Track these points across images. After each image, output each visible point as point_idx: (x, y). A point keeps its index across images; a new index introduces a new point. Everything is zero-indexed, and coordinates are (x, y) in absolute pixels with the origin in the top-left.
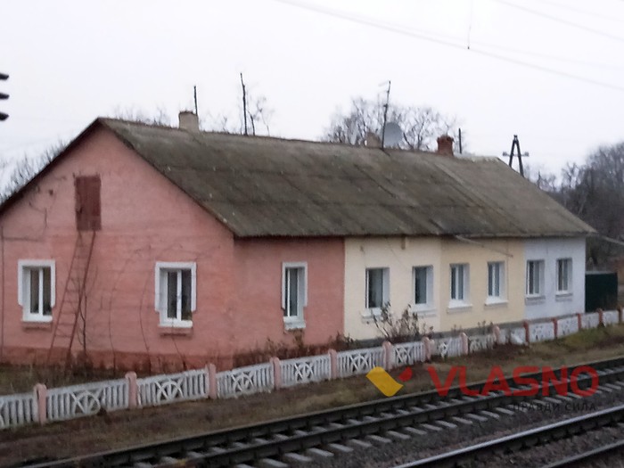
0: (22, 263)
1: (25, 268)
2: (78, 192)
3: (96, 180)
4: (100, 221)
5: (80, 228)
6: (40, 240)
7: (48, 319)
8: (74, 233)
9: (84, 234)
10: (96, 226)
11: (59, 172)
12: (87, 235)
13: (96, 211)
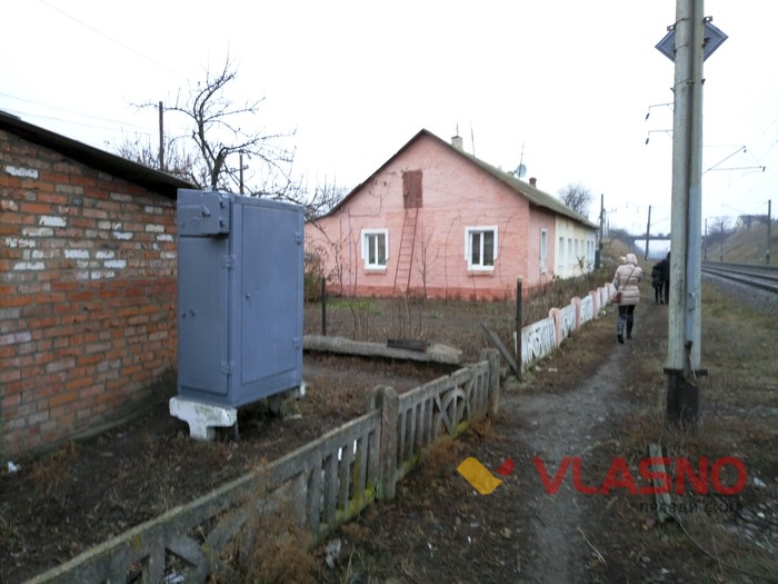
0: (364, 232)
1: (366, 235)
2: (405, 183)
3: (419, 173)
4: (421, 201)
5: (406, 206)
6: (377, 216)
7: (383, 267)
8: (402, 210)
9: (410, 211)
10: (419, 204)
11: (391, 169)
12: (412, 212)
13: (419, 195)
